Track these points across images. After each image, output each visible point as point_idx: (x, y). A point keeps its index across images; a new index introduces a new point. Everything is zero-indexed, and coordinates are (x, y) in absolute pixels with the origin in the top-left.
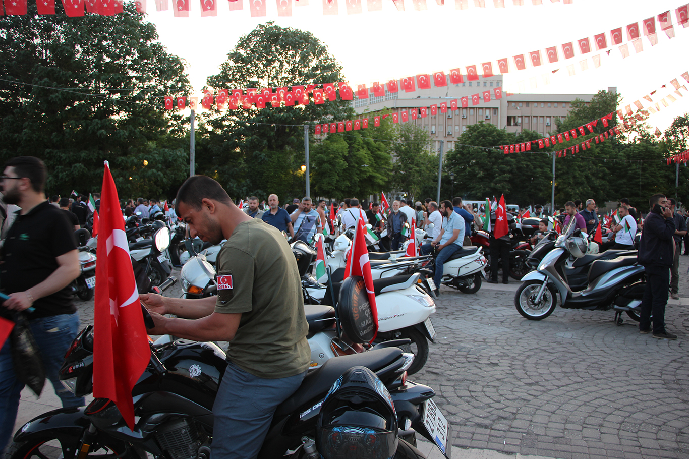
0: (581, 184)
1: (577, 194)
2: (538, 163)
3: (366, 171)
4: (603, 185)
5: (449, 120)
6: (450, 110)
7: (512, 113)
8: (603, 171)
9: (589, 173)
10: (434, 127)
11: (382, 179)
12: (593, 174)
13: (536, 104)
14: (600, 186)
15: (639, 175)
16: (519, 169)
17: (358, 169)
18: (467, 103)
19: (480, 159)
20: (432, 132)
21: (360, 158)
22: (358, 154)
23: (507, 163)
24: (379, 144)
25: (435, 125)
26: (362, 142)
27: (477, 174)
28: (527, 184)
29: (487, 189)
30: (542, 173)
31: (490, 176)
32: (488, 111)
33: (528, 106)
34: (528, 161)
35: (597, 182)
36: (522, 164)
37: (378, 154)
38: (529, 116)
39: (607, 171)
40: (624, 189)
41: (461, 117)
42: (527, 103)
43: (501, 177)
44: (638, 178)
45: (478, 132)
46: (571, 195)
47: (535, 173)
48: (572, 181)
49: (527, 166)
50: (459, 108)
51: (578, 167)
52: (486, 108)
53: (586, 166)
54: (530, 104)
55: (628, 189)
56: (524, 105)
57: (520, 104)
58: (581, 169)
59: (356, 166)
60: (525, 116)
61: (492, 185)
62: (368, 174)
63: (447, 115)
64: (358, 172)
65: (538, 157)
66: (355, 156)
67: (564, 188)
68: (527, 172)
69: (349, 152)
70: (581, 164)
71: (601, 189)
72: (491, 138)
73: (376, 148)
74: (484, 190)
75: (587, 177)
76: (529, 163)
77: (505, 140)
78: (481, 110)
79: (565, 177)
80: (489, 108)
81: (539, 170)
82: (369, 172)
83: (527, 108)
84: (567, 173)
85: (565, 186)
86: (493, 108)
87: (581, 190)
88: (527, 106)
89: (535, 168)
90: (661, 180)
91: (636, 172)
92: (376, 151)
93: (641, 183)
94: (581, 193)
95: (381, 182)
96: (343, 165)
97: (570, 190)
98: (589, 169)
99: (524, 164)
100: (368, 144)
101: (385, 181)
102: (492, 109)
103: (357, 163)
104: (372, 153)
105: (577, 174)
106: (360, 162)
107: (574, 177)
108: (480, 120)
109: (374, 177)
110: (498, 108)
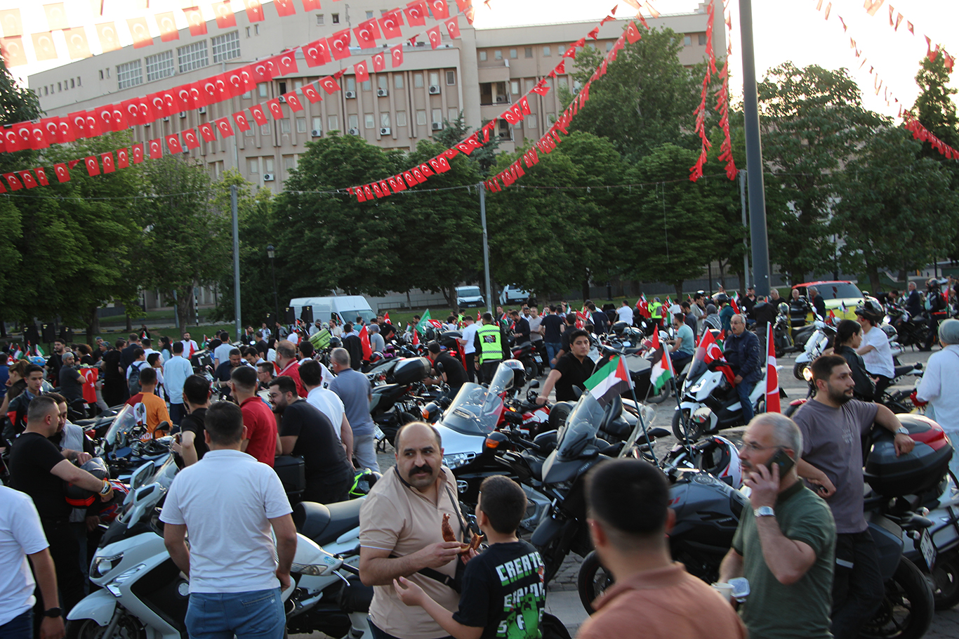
0: (546, 239)
1: (537, 261)
2: (450, 208)
3: (69, 263)
4: (590, 238)
5: (350, 102)
6: (350, 81)
7: (494, 76)
8: (590, 210)
9: (558, 217)
10: (317, 122)
11: (107, 275)
12: (570, 218)
13: (547, 50)
14: (585, 240)
15: (661, 211)
16: (411, 223)
17: (52, 261)
18: (383, 62)
19: (329, 211)
20: (315, 132)
21: (55, 238)
22: (48, 232)
23: (385, 215)
24: (98, 205)
25: (320, 117)
26: (57, 205)
27: (325, 242)
28: (431, 251)
29: (348, 270)
30: (459, 226)
31: (350, 244)
32: (434, 76)
33: (531, 56)
34: (430, 206)
35: (577, 234)
36: (416, 214)
37: (97, 226)
38: (534, 78)
39: (596, 208)
40: (638, 241)
41: (376, 94)
42: (528, 48)
43: (371, 243)
44: (663, 217)
45: (325, 157)
46: (526, 264)
47: (443, 228)
48: (524, 236)
49: (428, 216)
50: (370, 74)
51: (537, 207)
52: (430, 71)
53: (553, 202)
54: (534, 51)
55: (646, 240)
56: (522, 53)
57: (513, 52)
58: (544, 211)
59: (46, 254)
60: (526, 79)
61: (357, 260)
62: (76, 268)
63: (345, 93)
64: (53, 267)
65: (450, 195)
66: (43, 234)
67: (512, 252)
68: (428, 228)
69: (26, 229)
70: (543, 200)
71: (589, 246)
72: (349, 167)
73: (92, 214)
74: (342, 272)
75: (555, 226)
76: (430, 211)
77: (379, 168)
78: (418, 76)
79: (512, 230)
80: (437, 70)
81: (451, 222)
82: (77, 263)
83: (529, 60)
84: (516, 221)
85: (514, 248)
86: (445, 69)
87: (544, 252)
88: (529, 55)
89: (444, 219)
90: (708, 217)
91: (657, 205)
92: (93, 220)
93: (666, 227)
94: (545, 259)
95: (106, 281)
96: (12, 258)
97: (522, 256)
98: (561, 210)
99: (418, 213)
100: (73, 208)
101: (115, 279)
102: (442, 72)
103: (49, 249)
104: (82, 223)
105: (533, 223)
106: (54, 247)
107: (530, 229)
108: (331, 130)
109: (91, 272)
110: (455, 68)
